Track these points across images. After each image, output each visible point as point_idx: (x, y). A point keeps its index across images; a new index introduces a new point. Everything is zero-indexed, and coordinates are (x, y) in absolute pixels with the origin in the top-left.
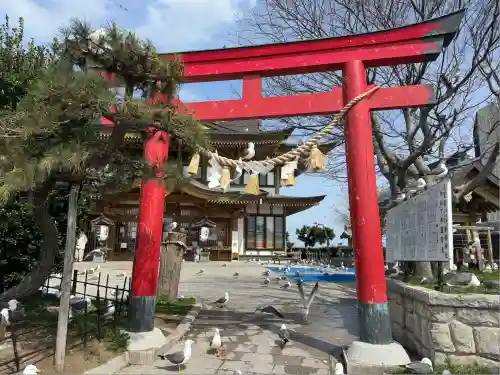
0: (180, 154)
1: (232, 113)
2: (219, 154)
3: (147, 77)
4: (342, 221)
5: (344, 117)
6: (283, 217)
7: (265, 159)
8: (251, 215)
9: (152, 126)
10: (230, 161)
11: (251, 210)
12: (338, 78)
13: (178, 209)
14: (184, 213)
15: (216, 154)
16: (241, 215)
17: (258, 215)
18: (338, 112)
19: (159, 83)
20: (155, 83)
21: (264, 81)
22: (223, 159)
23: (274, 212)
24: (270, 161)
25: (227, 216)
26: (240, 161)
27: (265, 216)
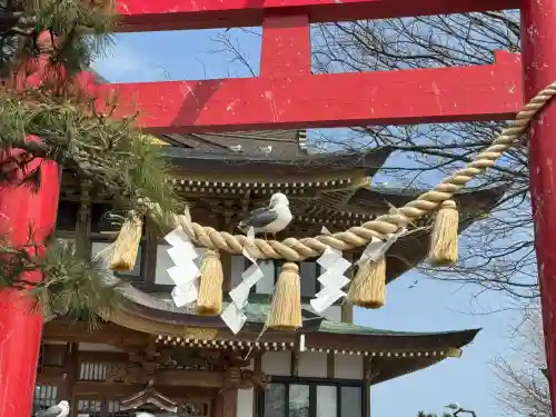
0: (84, 212)
1: (230, 111)
2: (194, 220)
3: (15, 21)
4: (526, 401)
5: (526, 130)
6: (363, 387)
7: (317, 233)
8: (276, 380)
9: (20, 145)
10: (222, 237)
11: (275, 366)
12: (511, 25)
13: (74, 358)
14: (87, 371)
15: (186, 218)
16: (246, 378)
17: (295, 379)
18: (513, 116)
19: (45, 36)
20: (35, 35)
21: (314, 28)
22: (206, 232)
23: (339, 374)
24: (332, 238)
25: (208, 381)
26: (250, 238)
27: (313, 383)
